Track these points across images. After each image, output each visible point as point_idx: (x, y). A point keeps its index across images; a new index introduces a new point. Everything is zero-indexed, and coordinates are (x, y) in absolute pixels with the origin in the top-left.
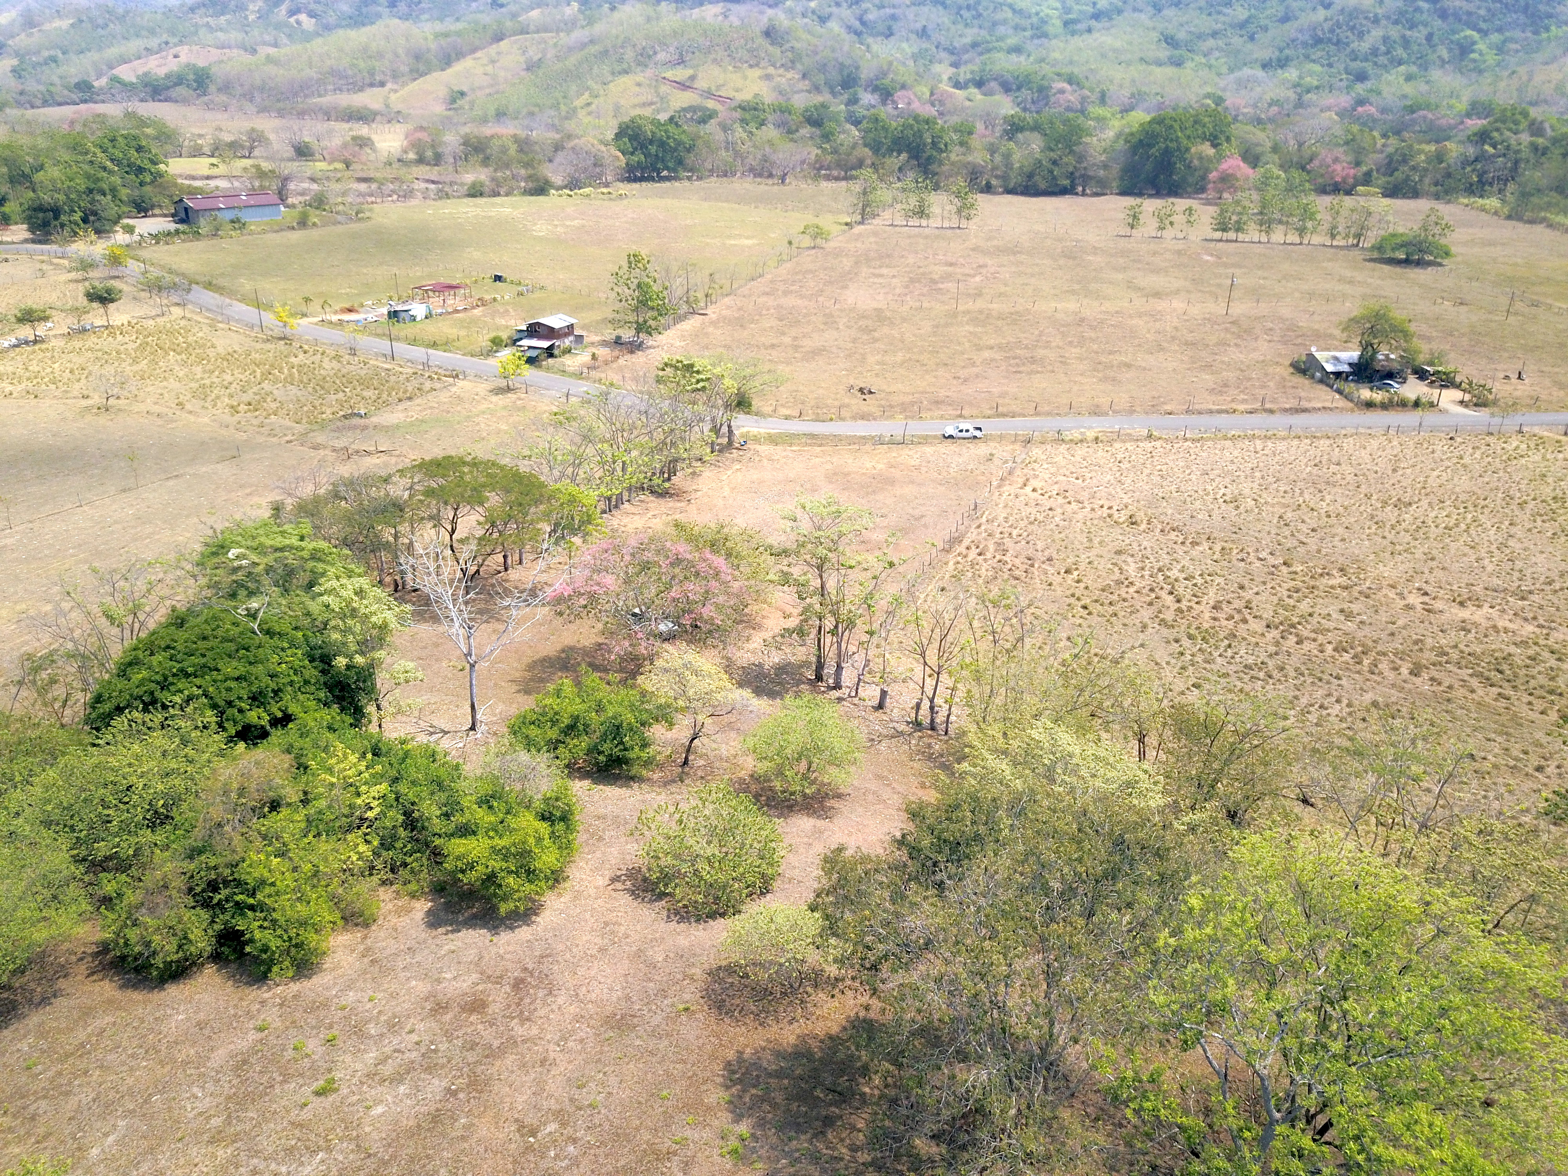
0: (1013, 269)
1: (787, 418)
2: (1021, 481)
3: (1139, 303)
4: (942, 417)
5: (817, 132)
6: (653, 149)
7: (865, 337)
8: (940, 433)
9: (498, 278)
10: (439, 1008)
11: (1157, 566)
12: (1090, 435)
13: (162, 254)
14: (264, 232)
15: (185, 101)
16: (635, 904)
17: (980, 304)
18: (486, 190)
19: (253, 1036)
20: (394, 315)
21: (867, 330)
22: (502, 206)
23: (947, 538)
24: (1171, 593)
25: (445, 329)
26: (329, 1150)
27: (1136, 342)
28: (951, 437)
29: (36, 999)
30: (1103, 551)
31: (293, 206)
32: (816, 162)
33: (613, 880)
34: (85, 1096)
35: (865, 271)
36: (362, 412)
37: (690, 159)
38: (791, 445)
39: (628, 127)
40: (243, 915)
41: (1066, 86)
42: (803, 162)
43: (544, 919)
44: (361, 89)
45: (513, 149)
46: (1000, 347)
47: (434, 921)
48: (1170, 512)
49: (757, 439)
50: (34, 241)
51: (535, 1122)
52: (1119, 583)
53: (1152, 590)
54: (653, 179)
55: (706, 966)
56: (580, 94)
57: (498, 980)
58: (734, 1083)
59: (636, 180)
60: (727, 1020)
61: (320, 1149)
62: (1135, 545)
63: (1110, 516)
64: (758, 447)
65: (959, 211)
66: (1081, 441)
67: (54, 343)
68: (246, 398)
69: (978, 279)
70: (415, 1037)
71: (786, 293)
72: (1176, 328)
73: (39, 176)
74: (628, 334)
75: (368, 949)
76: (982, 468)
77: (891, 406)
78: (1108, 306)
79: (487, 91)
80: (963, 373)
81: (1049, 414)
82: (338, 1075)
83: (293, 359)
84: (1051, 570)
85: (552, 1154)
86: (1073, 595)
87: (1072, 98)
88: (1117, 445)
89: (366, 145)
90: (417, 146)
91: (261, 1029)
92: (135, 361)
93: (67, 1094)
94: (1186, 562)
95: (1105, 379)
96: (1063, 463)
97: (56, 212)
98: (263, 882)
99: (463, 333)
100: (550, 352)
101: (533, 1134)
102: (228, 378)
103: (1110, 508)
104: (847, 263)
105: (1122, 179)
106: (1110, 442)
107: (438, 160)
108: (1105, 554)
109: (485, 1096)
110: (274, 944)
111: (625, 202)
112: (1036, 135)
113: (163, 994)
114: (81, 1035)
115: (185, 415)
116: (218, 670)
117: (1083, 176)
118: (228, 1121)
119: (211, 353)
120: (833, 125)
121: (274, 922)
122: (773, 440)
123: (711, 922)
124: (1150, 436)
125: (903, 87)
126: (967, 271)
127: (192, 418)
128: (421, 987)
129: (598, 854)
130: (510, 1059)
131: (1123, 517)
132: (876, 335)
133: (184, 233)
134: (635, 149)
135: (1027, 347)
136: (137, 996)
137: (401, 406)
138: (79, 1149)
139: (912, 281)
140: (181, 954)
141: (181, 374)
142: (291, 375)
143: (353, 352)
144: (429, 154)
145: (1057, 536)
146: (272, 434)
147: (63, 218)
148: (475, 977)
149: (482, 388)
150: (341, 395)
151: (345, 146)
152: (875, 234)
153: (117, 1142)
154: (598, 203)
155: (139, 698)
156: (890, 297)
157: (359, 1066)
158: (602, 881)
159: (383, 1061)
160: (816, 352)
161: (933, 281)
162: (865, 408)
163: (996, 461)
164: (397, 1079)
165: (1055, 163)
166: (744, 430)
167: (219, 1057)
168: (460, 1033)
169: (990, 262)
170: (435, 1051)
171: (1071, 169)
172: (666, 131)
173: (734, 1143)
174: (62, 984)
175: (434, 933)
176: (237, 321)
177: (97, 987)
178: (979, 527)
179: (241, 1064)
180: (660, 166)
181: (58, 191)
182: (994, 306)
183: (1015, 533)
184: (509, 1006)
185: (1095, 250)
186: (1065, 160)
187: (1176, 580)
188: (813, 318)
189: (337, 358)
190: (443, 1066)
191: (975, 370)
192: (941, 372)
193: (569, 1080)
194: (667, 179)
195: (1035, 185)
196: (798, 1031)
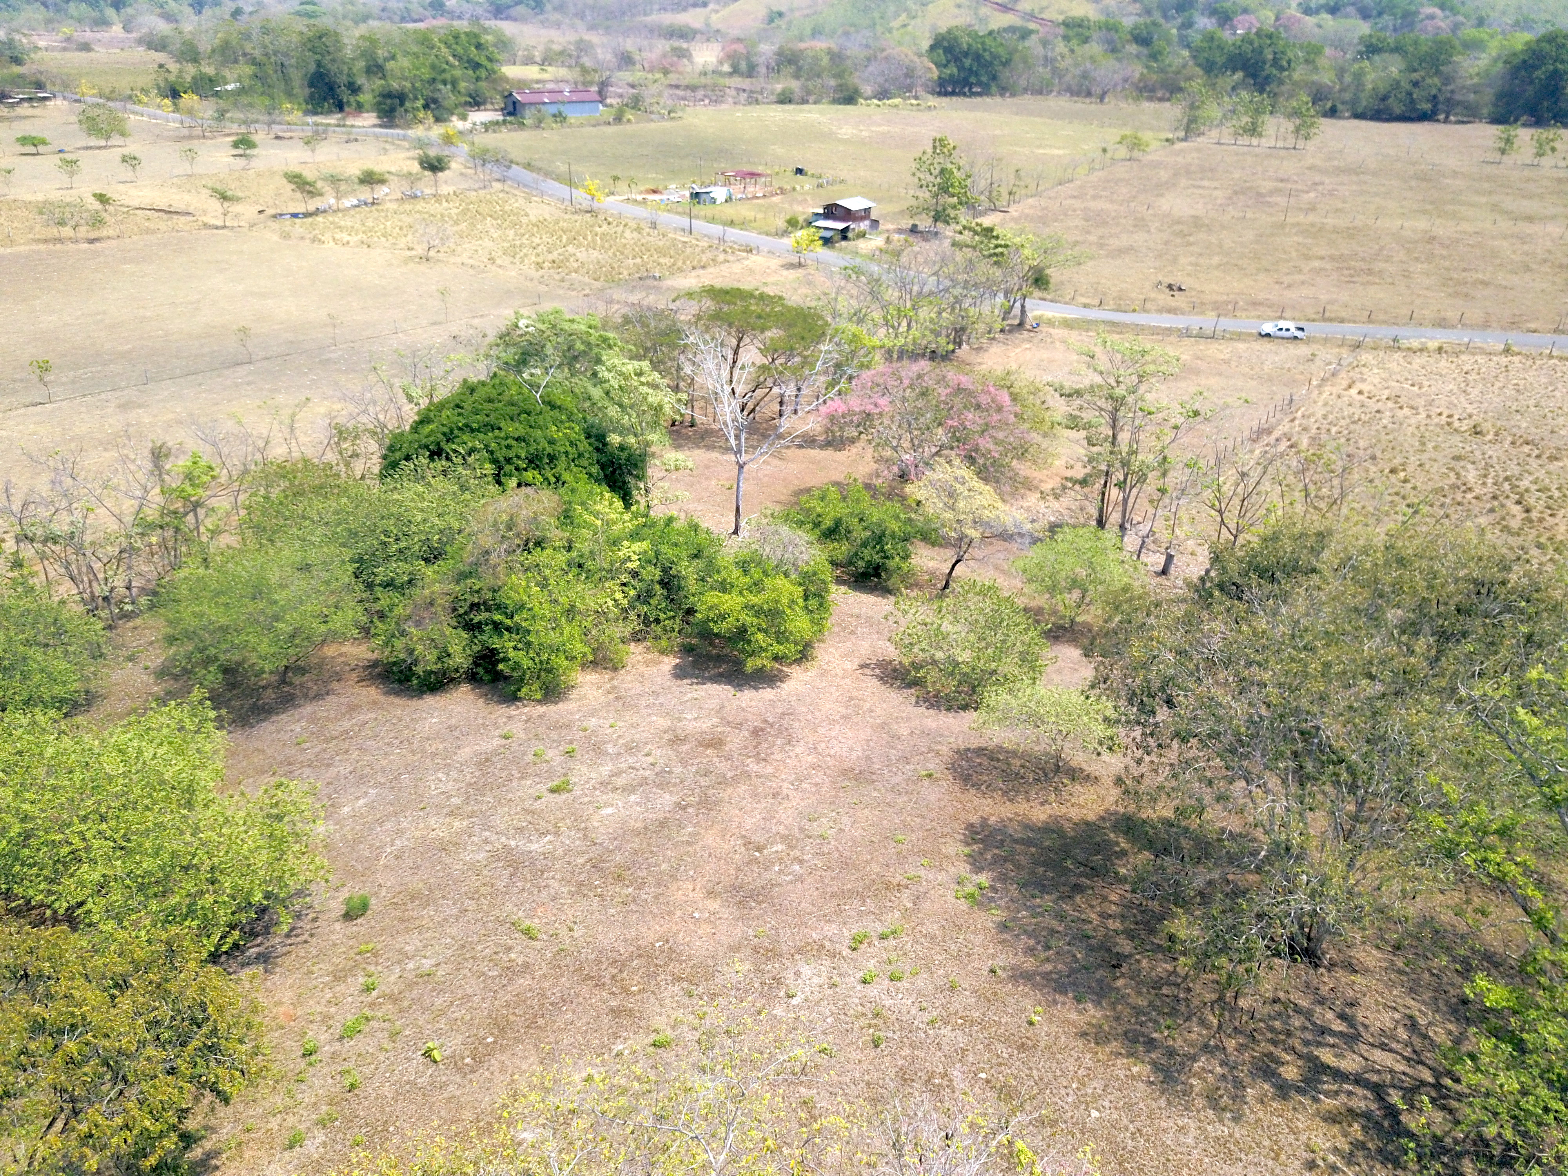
0: (1354, 187)
1: (1085, 306)
2: (1345, 384)
3: (1505, 225)
4: (1259, 317)
5: (1145, 51)
6: (967, 62)
7: (1179, 240)
8: (1254, 331)
9: (799, 171)
10: (677, 740)
11: (1503, 475)
12: (1432, 345)
13: (491, 140)
14: (582, 125)
15: (522, 19)
16: (883, 688)
17: (1311, 218)
18: (796, 97)
19: (497, 742)
20: (696, 195)
21: (1182, 234)
22: (809, 112)
23: (1255, 428)
24: (1519, 503)
25: (744, 211)
26: (557, 834)
27: (1498, 261)
28: (1268, 335)
29: (312, 694)
30: (1439, 456)
31: (611, 106)
32: (1140, 81)
33: (862, 666)
34: (344, 769)
35: (1183, 182)
36: (657, 275)
37: (1005, 75)
38: (1087, 330)
39: (944, 38)
40: (500, 635)
41: (1437, 11)
42: (1126, 80)
43: (787, 688)
44: (685, 9)
45: (825, 61)
46: (1332, 258)
47: (680, 673)
48: (1524, 425)
49: (1050, 323)
50: (381, 126)
51: (762, 841)
52: (1454, 487)
53: (1495, 498)
54: (965, 94)
55: (954, 746)
56: (897, 15)
57: (738, 726)
58: (976, 842)
59: (946, 94)
60: (973, 791)
61: (548, 832)
62: (1478, 453)
63: (1449, 424)
64: (1051, 330)
65: (1297, 130)
66: (1421, 350)
67: (389, 205)
68: (550, 257)
69: (1312, 195)
70: (650, 759)
71: (1094, 197)
72: (1549, 252)
73: (390, 65)
74: (925, 223)
75: (614, 688)
76: (1301, 367)
77: (1202, 304)
78: (1465, 226)
79: (806, 12)
80: (1287, 280)
81: (1384, 322)
82: (574, 779)
83: (597, 229)
84: (1373, 469)
85: (777, 868)
86: (1397, 494)
87: (1442, 25)
88: (1464, 357)
89: (684, 56)
90: (733, 58)
91: (506, 737)
92: (456, 223)
93: (328, 766)
94: (1541, 474)
95: (1457, 294)
96: (1397, 369)
97: (402, 98)
98: (522, 607)
99: (760, 216)
100: (844, 234)
101: (759, 849)
102: (537, 240)
103: (1450, 416)
104: (1164, 175)
105: (1495, 105)
106: (1457, 354)
107: (751, 72)
108: (1439, 458)
109: (714, 813)
110: (526, 663)
111: (934, 113)
112: (1397, 57)
113: (421, 702)
114: (346, 724)
115: (494, 268)
116: (499, 429)
117: (1448, 100)
118: (467, 801)
119: (524, 220)
120: (1163, 43)
121: (528, 644)
122: (1068, 324)
123: (962, 713)
124: (1507, 351)
125: (1245, 11)
126: (1300, 187)
127: (500, 271)
128: (663, 723)
129: (849, 644)
130: (742, 789)
131: (1465, 426)
132: (1191, 239)
133: (510, 123)
134: (949, 62)
135: (1363, 260)
136: (397, 701)
137: (694, 273)
138: (332, 805)
139: (1236, 193)
140: (439, 666)
141: (495, 235)
142: (594, 241)
143: (654, 225)
144: (743, 65)
145: (1383, 437)
146: (572, 288)
147: (408, 104)
148: (715, 720)
149: (775, 263)
150: (638, 260)
151: (664, 56)
152: (1198, 150)
153: (366, 805)
154: (905, 112)
155: (426, 447)
156: (1210, 206)
157: (593, 775)
158: (850, 665)
159: (618, 773)
160: (1121, 252)
161: (1259, 194)
162: (1172, 303)
163: (1318, 362)
164: (630, 789)
165: (1416, 84)
166: (1038, 313)
167: (465, 753)
168: (695, 762)
169: (1327, 181)
170: (669, 773)
171: (1434, 91)
172: (983, 43)
173: (970, 889)
174: (335, 685)
175: (679, 682)
176: (550, 196)
177: (364, 692)
178: (1292, 421)
179: (484, 761)
180: (973, 80)
181: (405, 79)
182: (1329, 220)
183: (1334, 430)
184: (746, 747)
185: (1455, 174)
186: (1429, 81)
187: (1527, 490)
188: (1123, 221)
189: (638, 229)
190: (675, 785)
191: (1302, 277)
192: (1261, 276)
193: (801, 813)
194: (979, 94)
195: (1388, 109)
196: (1050, 812)
